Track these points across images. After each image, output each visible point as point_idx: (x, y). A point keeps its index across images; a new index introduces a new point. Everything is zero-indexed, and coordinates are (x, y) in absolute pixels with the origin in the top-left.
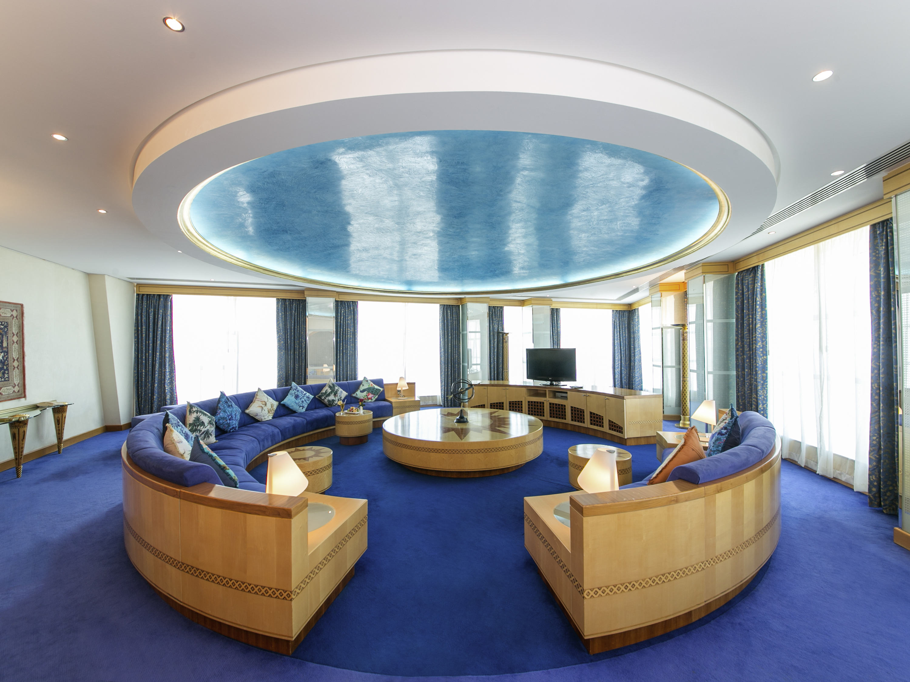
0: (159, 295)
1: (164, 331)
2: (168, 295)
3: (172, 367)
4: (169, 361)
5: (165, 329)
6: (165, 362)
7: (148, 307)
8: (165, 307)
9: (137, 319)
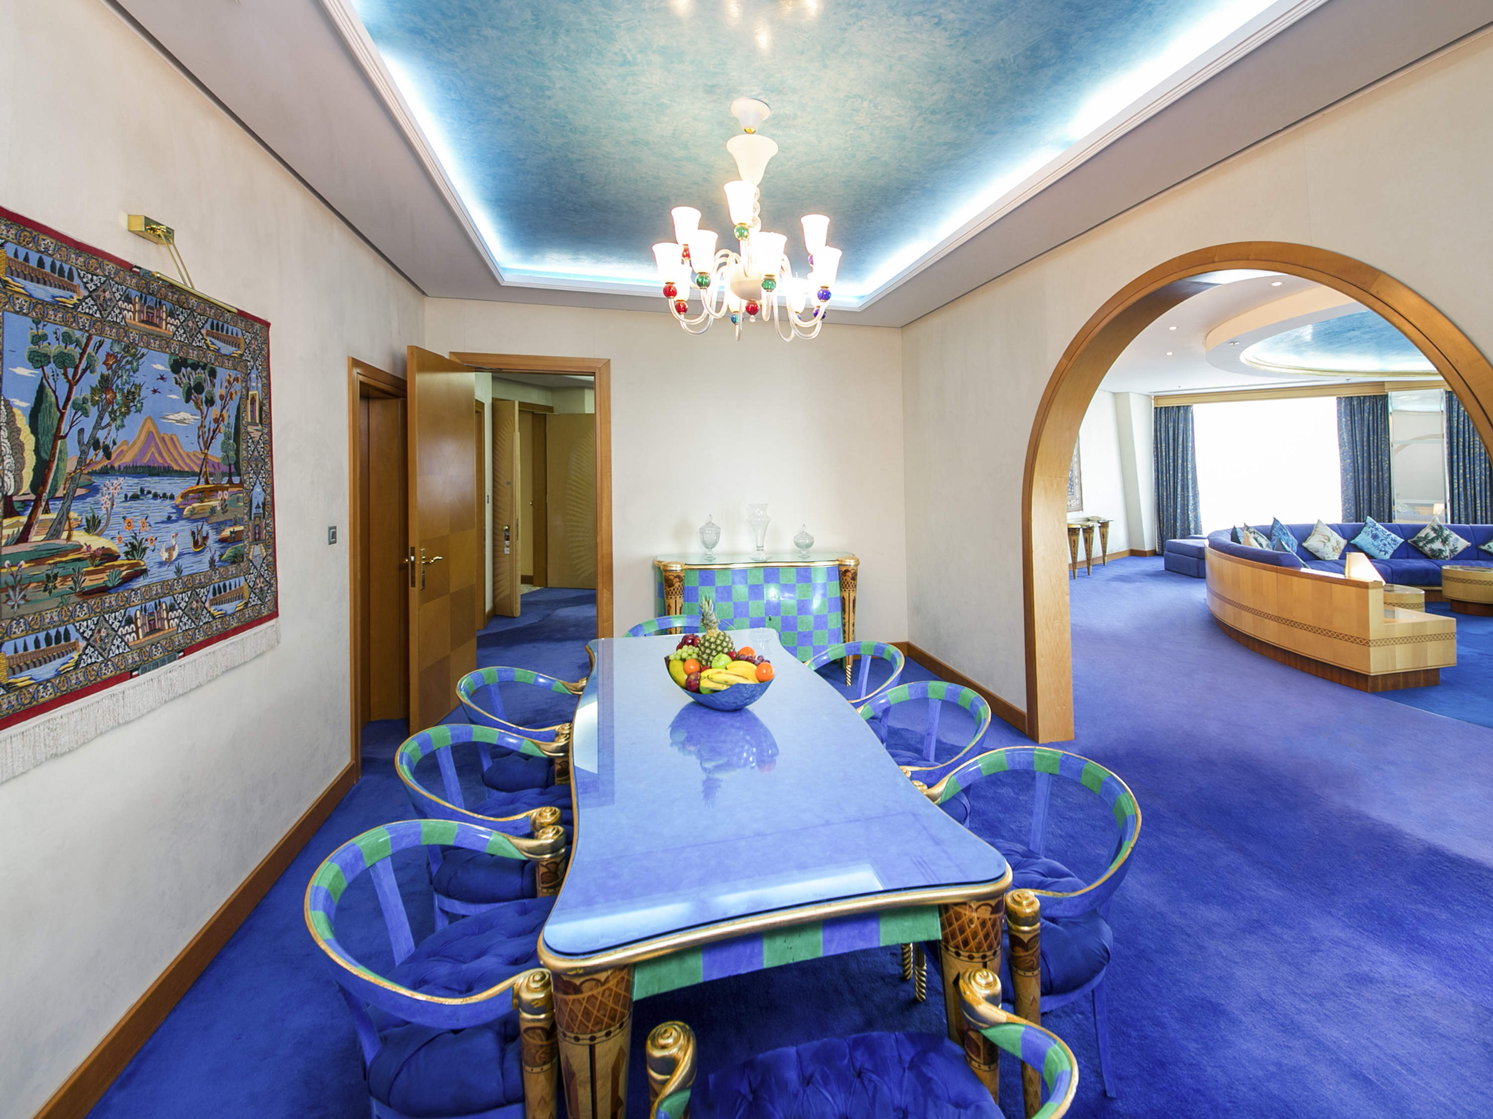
0: (1178, 407)
1: (1185, 448)
2: (1188, 406)
3: (1195, 491)
4: (1192, 484)
5: (1187, 446)
6: (1187, 485)
7: (1167, 421)
8: (1186, 420)
9: (1156, 436)
